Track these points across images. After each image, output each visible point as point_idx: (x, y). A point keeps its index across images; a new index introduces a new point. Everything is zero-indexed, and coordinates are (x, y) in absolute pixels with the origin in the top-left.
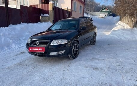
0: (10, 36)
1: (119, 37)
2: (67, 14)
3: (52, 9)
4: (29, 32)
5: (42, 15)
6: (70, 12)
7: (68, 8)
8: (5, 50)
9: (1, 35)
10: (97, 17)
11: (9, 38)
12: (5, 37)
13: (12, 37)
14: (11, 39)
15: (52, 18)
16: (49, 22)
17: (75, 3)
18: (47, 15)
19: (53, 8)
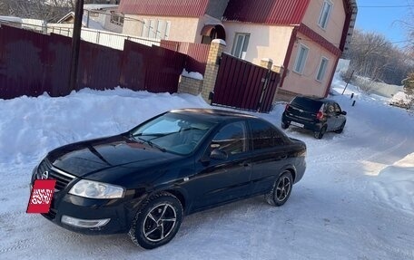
0: (49, 125)
1: (395, 199)
2: (263, 80)
3: (215, 61)
4: (115, 120)
5: (185, 73)
6: (276, 74)
7: (270, 63)
8: (13, 161)
9: (25, 118)
10: (382, 98)
11: (41, 131)
12: (33, 126)
13: (53, 129)
14: (45, 134)
15: (210, 86)
16: (200, 96)
17: (303, 49)
18: (198, 76)
19: (218, 57)
